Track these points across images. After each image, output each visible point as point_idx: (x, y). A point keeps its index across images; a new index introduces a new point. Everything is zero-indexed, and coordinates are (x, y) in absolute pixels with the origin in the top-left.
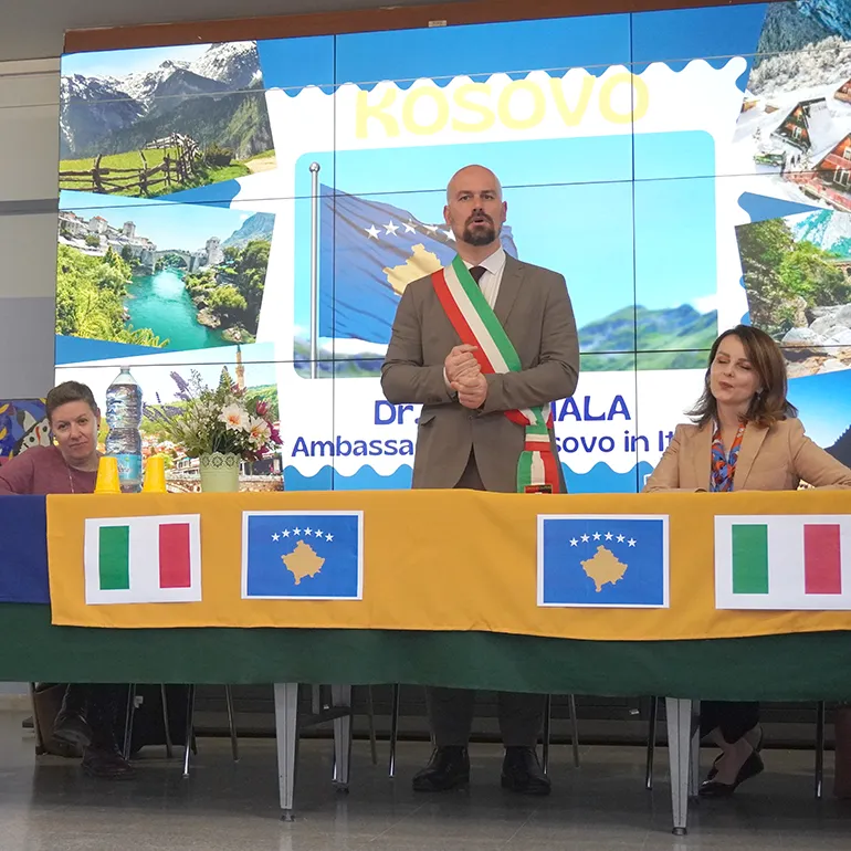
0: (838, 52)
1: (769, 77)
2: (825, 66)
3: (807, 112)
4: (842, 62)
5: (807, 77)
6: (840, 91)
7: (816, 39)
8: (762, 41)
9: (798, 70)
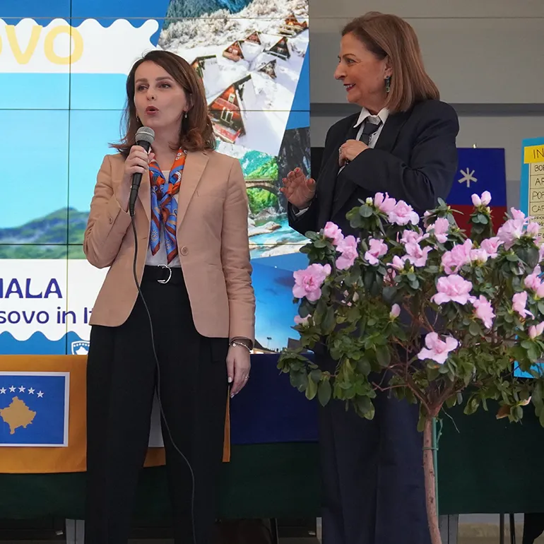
0: (226, 21)
1: (175, 36)
2: (216, 32)
3: (202, 66)
4: (229, 29)
5: (203, 39)
6: (227, 51)
7: (210, 11)
8: (170, 8)
9: (196, 33)
